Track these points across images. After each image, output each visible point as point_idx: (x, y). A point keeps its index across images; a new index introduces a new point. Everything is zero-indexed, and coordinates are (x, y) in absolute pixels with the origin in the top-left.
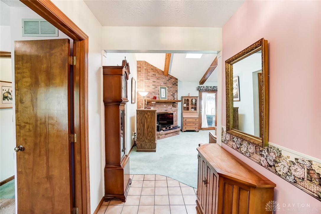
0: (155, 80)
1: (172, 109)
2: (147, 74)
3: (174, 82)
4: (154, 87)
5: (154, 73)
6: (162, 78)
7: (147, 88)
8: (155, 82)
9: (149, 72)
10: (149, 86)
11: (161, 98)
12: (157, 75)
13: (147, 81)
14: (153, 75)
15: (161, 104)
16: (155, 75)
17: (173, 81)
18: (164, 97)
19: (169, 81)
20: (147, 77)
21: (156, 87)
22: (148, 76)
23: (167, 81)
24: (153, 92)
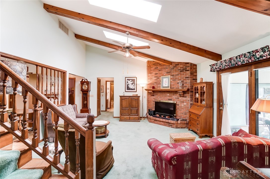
0: (157, 72)
1: (179, 98)
2: (150, 69)
3: (182, 67)
4: (155, 78)
5: (155, 67)
6: (164, 68)
7: (149, 80)
8: (157, 74)
9: (152, 67)
10: (151, 79)
11: (163, 87)
12: (159, 67)
13: (150, 74)
14: (155, 68)
15: (163, 93)
16: (157, 68)
17: (180, 68)
18: (167, 86)
19: (174, 69)
20: (150, 72)
21: (158, 78)
22: (151, 70)
23: (171, 69)
24: (155, 83)
